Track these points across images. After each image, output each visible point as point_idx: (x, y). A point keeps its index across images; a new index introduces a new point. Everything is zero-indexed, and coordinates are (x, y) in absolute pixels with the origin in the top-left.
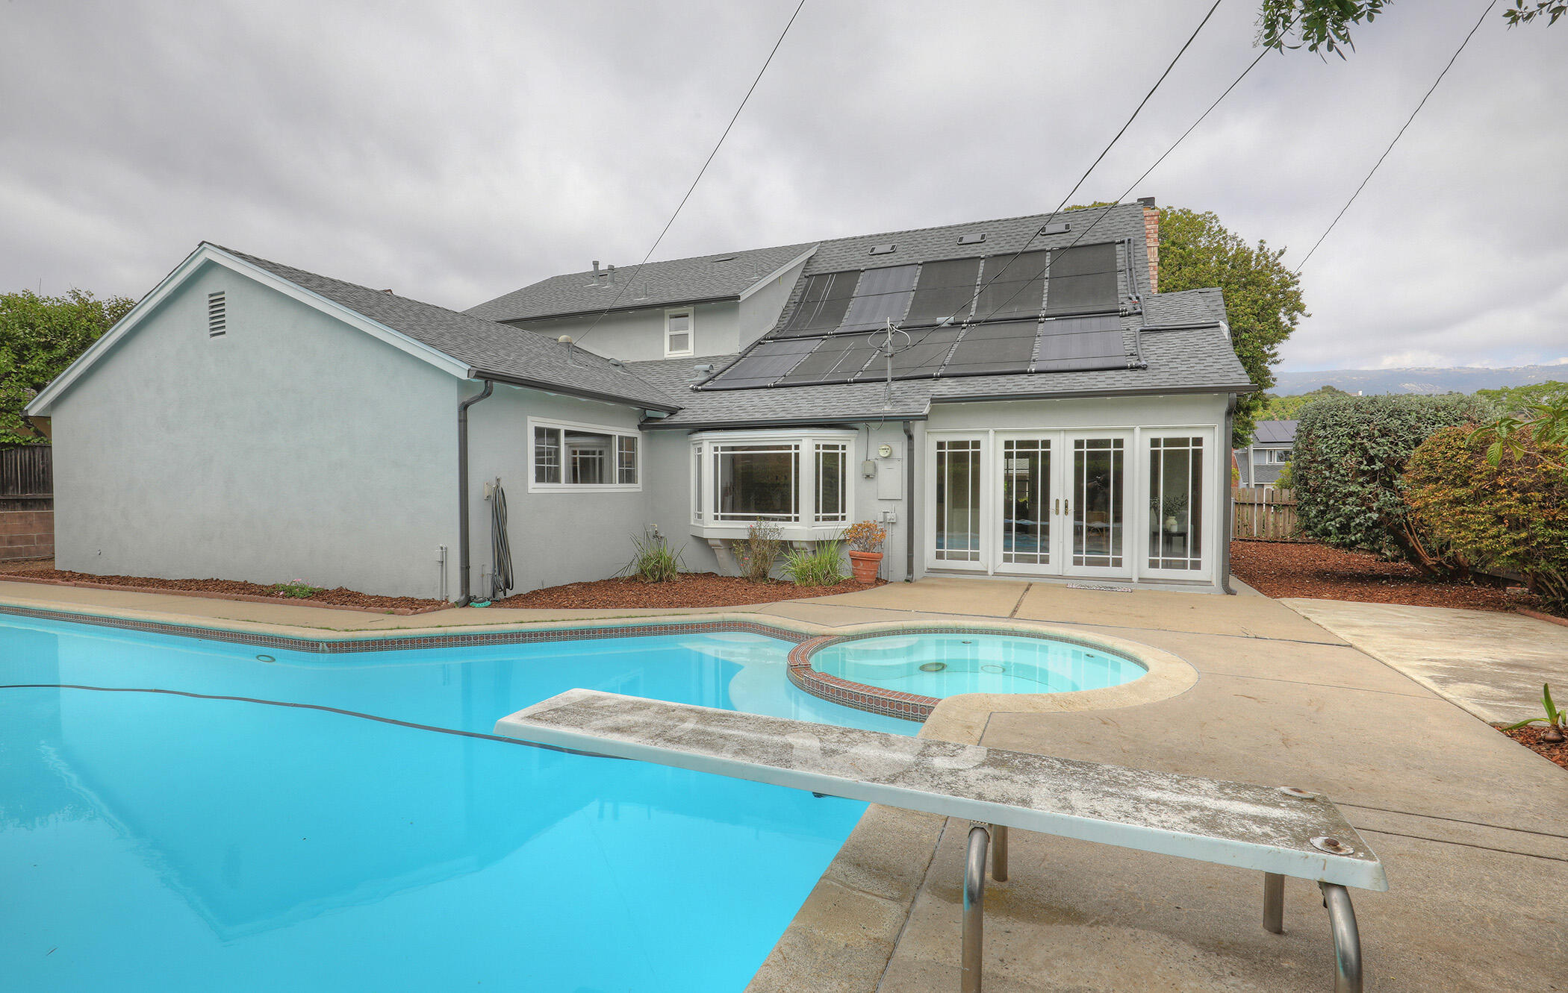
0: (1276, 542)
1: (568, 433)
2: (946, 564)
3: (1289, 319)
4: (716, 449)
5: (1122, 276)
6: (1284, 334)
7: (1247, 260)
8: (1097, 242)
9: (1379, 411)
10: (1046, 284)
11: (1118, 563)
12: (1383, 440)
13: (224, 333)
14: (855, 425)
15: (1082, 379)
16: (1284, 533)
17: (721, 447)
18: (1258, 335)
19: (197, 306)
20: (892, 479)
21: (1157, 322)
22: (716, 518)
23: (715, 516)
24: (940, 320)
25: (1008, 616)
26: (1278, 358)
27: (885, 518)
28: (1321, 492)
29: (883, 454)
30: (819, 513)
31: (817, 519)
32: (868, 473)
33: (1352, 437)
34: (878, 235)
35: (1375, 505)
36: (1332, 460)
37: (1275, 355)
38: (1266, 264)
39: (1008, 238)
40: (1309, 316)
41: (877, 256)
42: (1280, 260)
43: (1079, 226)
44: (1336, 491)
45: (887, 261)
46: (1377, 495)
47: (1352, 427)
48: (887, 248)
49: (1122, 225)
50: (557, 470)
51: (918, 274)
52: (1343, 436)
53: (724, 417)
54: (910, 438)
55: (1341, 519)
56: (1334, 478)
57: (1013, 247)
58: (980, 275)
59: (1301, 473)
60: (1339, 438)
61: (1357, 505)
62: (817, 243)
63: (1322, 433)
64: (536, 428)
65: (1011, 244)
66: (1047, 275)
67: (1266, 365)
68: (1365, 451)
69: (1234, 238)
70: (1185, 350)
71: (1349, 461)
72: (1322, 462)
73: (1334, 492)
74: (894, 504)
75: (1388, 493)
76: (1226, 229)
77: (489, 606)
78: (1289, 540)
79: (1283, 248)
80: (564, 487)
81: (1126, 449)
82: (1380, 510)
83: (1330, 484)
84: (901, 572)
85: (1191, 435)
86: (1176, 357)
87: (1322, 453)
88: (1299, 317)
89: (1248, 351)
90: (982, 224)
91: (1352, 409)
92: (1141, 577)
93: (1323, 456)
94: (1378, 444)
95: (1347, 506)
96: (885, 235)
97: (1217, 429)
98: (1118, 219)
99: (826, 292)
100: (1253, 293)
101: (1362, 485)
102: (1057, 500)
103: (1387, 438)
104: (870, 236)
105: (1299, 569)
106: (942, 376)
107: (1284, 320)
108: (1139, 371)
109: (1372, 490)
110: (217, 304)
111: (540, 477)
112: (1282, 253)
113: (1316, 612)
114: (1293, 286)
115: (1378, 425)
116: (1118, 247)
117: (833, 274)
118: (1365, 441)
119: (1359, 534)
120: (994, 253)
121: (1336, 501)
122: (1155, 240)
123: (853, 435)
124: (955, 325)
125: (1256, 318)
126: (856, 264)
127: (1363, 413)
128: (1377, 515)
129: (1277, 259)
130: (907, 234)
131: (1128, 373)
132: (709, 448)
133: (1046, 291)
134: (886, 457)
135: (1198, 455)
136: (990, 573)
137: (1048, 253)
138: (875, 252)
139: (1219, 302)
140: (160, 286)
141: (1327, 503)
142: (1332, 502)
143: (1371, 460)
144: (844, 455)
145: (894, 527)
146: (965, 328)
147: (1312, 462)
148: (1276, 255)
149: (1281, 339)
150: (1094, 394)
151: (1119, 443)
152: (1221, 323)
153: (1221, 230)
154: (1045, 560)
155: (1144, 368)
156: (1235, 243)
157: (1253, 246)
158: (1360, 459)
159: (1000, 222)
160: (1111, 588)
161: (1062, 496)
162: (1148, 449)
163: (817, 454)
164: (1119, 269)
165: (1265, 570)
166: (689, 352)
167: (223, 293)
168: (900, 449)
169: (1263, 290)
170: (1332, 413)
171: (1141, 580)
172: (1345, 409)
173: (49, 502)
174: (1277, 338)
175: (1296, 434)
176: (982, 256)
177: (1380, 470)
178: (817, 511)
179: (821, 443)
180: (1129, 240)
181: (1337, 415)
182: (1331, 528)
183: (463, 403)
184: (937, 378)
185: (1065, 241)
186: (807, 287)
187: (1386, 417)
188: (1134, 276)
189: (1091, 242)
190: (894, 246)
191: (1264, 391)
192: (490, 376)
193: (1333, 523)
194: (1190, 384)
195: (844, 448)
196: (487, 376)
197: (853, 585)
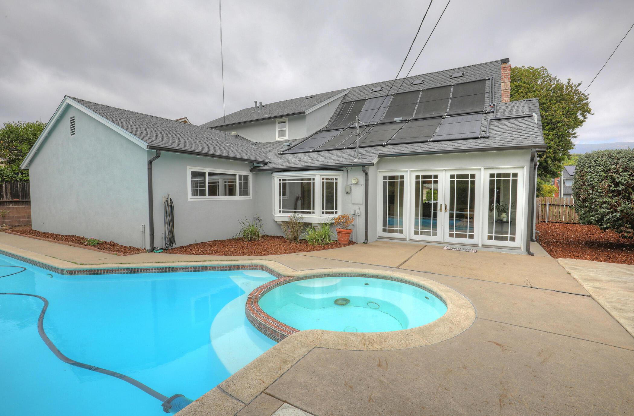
0: (570, 223)
1: (210, 174)
2: (387, 234)
3: (582, 116)
4: (280, 180)
5: (487, 95)
6: (580, 124)
7: (561, 88)
8: (476, 80)
9: (622, 158)
10: (450, 101)
11: (471, 237)
12: (624, 174)
13: (74, 134)
14: (342, 169)
15: (454, 144)
16: (574, 219)
17: (282, 179)
18: (565, 124)
19: (66, 123)
20: (358, 194)
21: (501, 115)
22: (280, 211)
23: (279, 211)
24: (396, 119)
25: (396, 266)
26: (576, 135)
27: (355, 213)
28: (587, 201)
29: (354, 182)
30: (324, 210)
31: (323, 213)
32: (347, 191)
33: (606, 172)
34: (376, 83)
35: (618, 209)
36: (594, 185)
37: (575, 134)
38: (571, 90)
39: (434, 81)
40: (593, 114)
41: (374, 92)
42: (578, 88)
43: (469, 73)
44: (596, 201)
45: (378, 94)
46: (620, 203)
47: (606, 167)
48: (379, 89)
49: (490, 71)
50: (205, 190)
51: (391, 99)
52: (601, 171)
53: (285, 165)
54: (367, 174)
55: (598, 216)
56: (595, 194)
57: (436, 85)
58: (419, 98)
59: (577, 191)
60: (598, 172)
61: (607, 209)
62: (349, 89)
63: (589, 170)
64: (191, 171)
65: (435, 83)
66: (451, 97)
67: (570, 138)
68: (613, 179)
69: (555, 79)
70: (511, 128)
71: (604, 185)
72: (589, 185)
73: (595, 201)
74: (359, 206)
75: (627, 203)
76: (551, 75)
77: (162, 252)
78: (577, 223)
79: (580, 82)
80: (207, 198)
81: (477, 179)
82: (622, 211)
83: (592, 197)
84: (361, 238)
85: (511, 171)
86: (506, 131)
87: (588, 180)
88: (588, 115)
89: (561, 132)
90: (423, 76)
91: (606, 157)
92: (483, 244)
93: (589, 182)
94: (621, 176)
95: (602, 209)
96: (379, 83)
97: (525, 168)
98: (488, 68)
99: (350, 110)
100: (564, 104)
101: (611, 198)
102: (441, 205)
103: (627, 172)
104: (372, 84)
105: (577, 239)
106: (387, 145)
107: (580, 116)
108: (485, 139)
109: (617, 201)
110: (72, 121)
111: (195, 193)
112: (579, 85)
113: (576, 269)
114: (585, 100)
115: (621, 165)
116: (487, 82)
117: (354, 101)
118: (613, 174)
119: (609, 224)
120: (427, 88)
121: (596, 206)
122: (509, 79)
123: (341, 173)
124: (402, 121)
125: (565, 116)
126: (365, 97)
127: (613, 159)
128: (619, 214)
129: (577, 88)
130: (388, 82)
131: (479, 140)
132: (276, 179)
133: (449, 104)
134: (355, 184)
135: (515, 182)
136: (408, 239)
137: (453, 87)
138: (373, 91)
139: (536, 105)
140: (54, 115)
141: (590, 207)
142: (593, 207)
143: (617, 185)
144: (336, 183)
145: (359, 217)
146: (407, 122)
147: (583, 185)
148: (576, 86)
149: (578, 126)
150: (459, 151)
151: (473, 176)
152: (534, 114)
153: (548, 75)
154: (435, 234)
155: (488, 137)
156: (555, 81)
157: (564, 81)
158: (610, 184)
159: (431, 74)
160: (466, 249)
161: (443, 202)
162: (488, 179)
163: (323, 183)
164: (486, 92)
165: (558, 240)
166: (286, 138)
167: (74, 117)
168: (362, 179)
169: (569, 103)
170: (595, 159)
171: (483, 246)
172: (602, 157)
173: (29, 203)
174: (576, 125)
175: (575, 171)
176: (421, 90)
177: (622, 190)
178: (323, 209)
179: (325, 177)
180: (493, 78)
181: (597, 161)
182: (592, 221)
183: (149, 161)
184: (385, 145)
185: (460, 81)
186: (342, 108)
187: (626, 161)
188: (493, 95)
189: (474, 80)
190: (382, 88)
191: (569, 151)
192: (159, 148)
193: (593, 218)
194: (510, 145)
195: (336, 179)
196: (157, 148)
197: (337, 244)
